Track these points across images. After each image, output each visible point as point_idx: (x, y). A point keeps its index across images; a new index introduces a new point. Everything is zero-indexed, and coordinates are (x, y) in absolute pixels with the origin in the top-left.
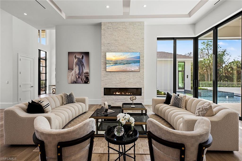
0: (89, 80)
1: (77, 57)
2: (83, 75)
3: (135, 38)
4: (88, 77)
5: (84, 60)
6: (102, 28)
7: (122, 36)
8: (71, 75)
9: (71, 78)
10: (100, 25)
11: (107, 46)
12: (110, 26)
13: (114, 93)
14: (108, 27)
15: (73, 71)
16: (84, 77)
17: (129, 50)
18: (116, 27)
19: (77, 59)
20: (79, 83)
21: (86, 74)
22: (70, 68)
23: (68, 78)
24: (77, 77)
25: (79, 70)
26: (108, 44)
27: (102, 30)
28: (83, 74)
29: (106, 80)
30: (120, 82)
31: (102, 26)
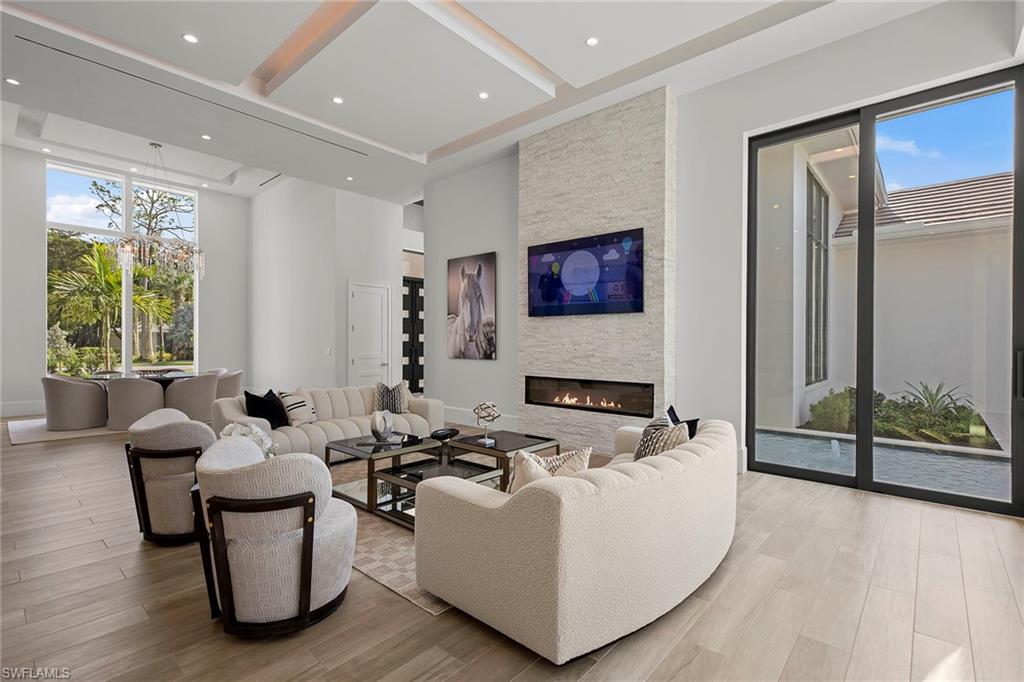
0: (495, 347)
1: (467, 272)
2: (481, 331)
3: (628, 168)
4: (492, 338)
5: (483, 282)
6: (521, 163)
7: (581, 173)
8: (454, 333)
9: (455, 341)
10: (514, 151)
11: (533, 223)
12: (545, 147)
13: (557, 400)
14: (537, 151)
15: (459, 319)
16: (482, 338)
17: (607, 225)
18: (560, 145)
19: (466, 280)
20: (471, 358)
21: (488, 329)
22: (452, 312)
23: (448, 340)
24: (468, 339)
25: (472, 314)
26: (538, 213)
27: (521, 170)
28: (481, 327)
29: (532, 349)
30: (575, 357)
31: (521, 152)
